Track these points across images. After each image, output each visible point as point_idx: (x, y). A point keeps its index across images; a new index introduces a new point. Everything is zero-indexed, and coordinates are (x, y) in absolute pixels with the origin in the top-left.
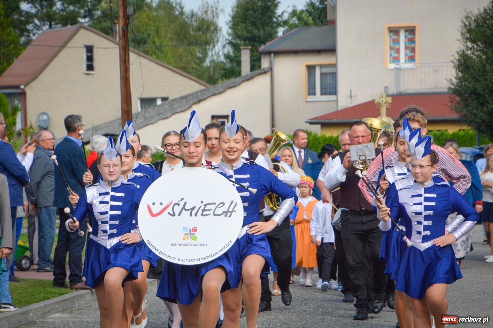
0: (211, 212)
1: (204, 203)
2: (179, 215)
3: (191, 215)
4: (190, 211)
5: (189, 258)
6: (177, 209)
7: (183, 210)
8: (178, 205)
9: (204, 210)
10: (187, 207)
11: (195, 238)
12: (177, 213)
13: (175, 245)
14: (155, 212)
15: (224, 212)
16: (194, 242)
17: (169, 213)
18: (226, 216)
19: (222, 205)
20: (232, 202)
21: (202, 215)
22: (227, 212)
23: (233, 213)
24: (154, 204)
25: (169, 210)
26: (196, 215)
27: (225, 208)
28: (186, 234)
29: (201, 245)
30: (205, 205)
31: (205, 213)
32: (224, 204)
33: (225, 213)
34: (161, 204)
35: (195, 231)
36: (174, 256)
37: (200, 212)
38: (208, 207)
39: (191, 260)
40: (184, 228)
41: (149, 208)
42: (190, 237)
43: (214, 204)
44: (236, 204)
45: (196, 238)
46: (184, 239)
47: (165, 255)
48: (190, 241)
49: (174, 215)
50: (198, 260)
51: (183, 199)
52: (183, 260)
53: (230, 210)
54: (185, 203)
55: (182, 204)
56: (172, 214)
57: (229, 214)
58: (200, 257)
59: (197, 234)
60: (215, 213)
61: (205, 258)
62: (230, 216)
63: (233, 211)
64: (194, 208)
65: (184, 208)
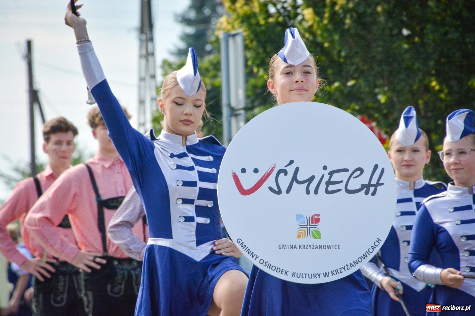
0: (342, 186)
1: (329, 170)
2: (288, 191)
3: (308, 192)
4: (306, 184)
5: (311, 272)
6: (284, 181)
7: (294, 183)
8: (286, 173)
9: (329, 183)
10: (300, 178)
11: (318, 235)
12: (284, 188)
13: (284, 247)
14: (246, 186)
15: (363, 186)
16: (317, 242)
17: (271, 189)
18: (367, 193)
19: (358, 173)
20: (376, 167)
21: (328, 192)
22: (369, 186)
23: (379, 188)
24: (243, 171)
25: (271, 182)
26: (316, 192)
27: (364, 179)
28: (302, 227)
29: (329, 247)
30: (331, 174)
31: (331, 188)
32: (361, 170)
33: (366, 188)
34: (256, 171)
35: (318, 220)
36: (286, 269)
37: (323, 186)
38: (336, 177)
39: (315, 276)
40: (299, 217)
41: (236, 178)
42: (309, 233)
43: (346, 170)
44: (383, 170)
45: (319, 233)
46: (299, 237)
47: (269, 266)
48: (309, 240)
49: (279, 192)
50: (326, 275)
51: (291, 162)
52: (301, 276)
53: (374, 182)
54: (297, 169)
55: (291, 170)
56: (276, 189)
57: (372, 189)
58: (329, 270)
59: (320, 226)
60: (349, 188)
61: (337, 271)
62: (374, 194)
63: (378, 184)
64: (312, 178)
65: (294, 178)
